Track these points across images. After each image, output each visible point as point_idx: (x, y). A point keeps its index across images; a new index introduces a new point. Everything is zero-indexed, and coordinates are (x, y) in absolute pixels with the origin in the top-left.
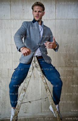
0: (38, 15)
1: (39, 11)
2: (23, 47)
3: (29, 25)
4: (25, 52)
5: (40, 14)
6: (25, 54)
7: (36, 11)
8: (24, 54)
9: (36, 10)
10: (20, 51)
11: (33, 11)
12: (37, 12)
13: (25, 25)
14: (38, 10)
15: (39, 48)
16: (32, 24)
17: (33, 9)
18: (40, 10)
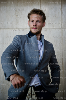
0: (35, 26)
1: (37, 21)
2: (15, 75)
3: (24, 41)
4: (16, 83)
5: (39, 24)
6: (17, 86)
7: (33, 21)
8: (15, 85)
9: (33, 19)
10: (9, 80)
11: (29, 20)
12: (35, 22)
13: (18, 41)
14: (36, 19)
15: (37, 75)
16: (27, 38)
17: (29, 17)
18: (39, 20)
